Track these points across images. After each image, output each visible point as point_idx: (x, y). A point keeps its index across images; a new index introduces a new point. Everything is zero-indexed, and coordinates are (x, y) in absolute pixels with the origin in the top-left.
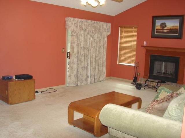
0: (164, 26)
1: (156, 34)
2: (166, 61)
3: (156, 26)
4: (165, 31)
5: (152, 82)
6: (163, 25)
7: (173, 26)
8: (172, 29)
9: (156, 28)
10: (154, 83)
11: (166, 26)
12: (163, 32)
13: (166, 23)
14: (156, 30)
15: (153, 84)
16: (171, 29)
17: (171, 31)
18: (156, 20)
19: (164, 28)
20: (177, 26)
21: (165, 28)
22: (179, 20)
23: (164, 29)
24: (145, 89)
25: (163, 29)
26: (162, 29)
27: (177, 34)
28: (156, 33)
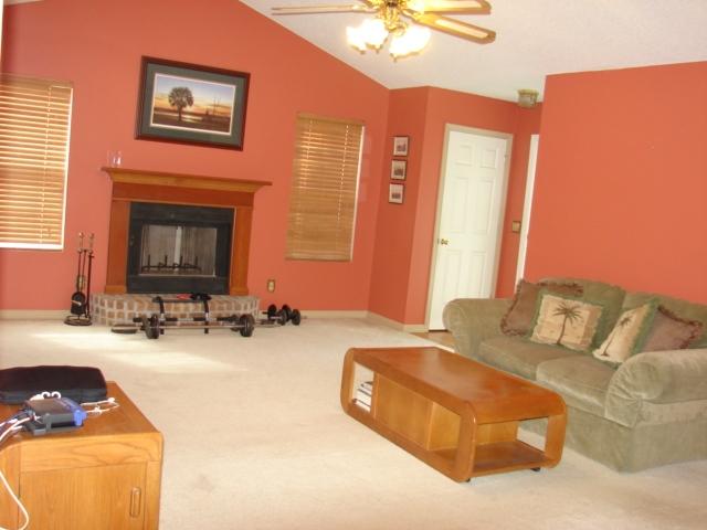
0: (184, 100)
1: (153, 125)
2: (186, 224)
3: (154, 96)
4: (188, 118)
6: (181, 97)
7: (215, 106)
8: (214, 116)
9: (155, 103)
11: (190, 102)
12: (180, 122)
13: (190, 89)
14: (155, 109)
16: (207, 114)
17: (209, 119)
18: (157, 75)
19: (184, 105)
20: (229, 108)
21: (188, 109)
22: (234, 87)
23: (184, 109)
25: (180, 112)
26: (176, 108)
27: (229, 134)
28: (155, 122)
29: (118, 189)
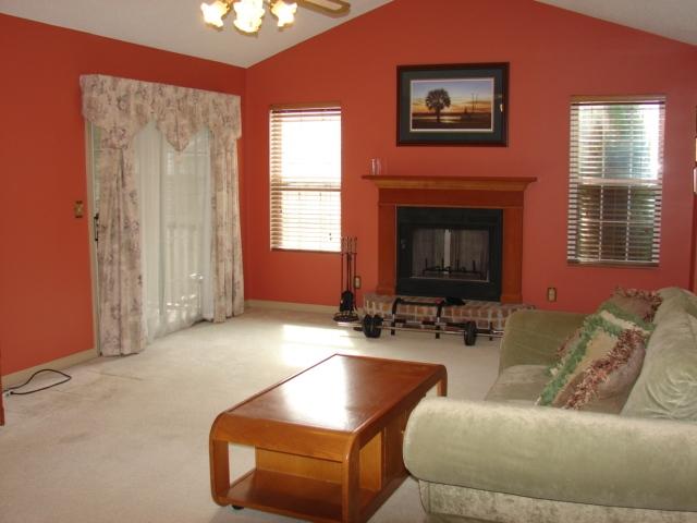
0: (441, 101)
1: (412, 130)
2: (456, 227)
3: (412, 102)
4: (446, 119)
5: (416, 308)
6: (438, 99)
7: (473, 103)
8: (473, 113)
9: (413, 109)
10: (425, 309)
11: (448, 102)
12: (439, 124)
13: (446, 89)
14: (414, 115)
15: (419, 312)
16: (466, 113)
17: (467, 118)
18: (412, 82)
19: (442, 108)
20: (489, 103)
21: (446, 110)
22: (492, 80)
23: (442, 111)
24: (393, 333)
25: (438, 114)
26: (433, 111)
27: (491, 130)
28: (413, 128)
29: (384, 194)
